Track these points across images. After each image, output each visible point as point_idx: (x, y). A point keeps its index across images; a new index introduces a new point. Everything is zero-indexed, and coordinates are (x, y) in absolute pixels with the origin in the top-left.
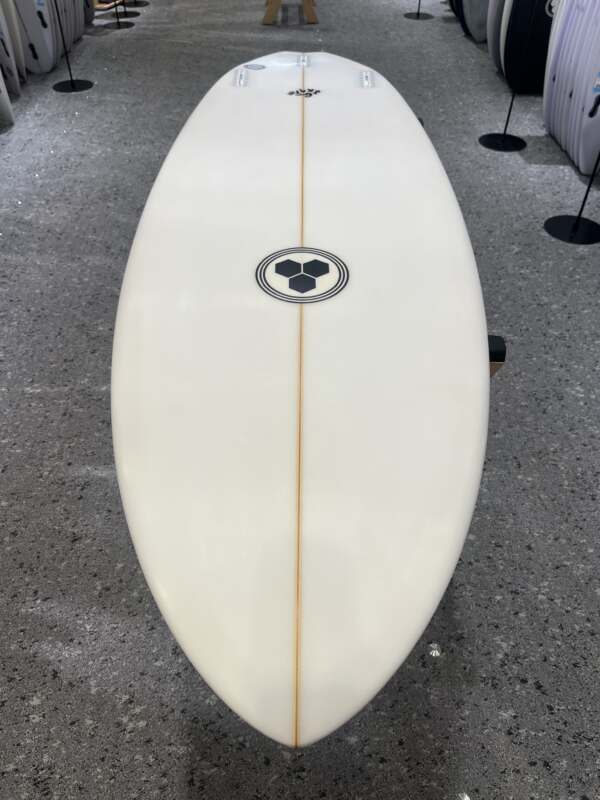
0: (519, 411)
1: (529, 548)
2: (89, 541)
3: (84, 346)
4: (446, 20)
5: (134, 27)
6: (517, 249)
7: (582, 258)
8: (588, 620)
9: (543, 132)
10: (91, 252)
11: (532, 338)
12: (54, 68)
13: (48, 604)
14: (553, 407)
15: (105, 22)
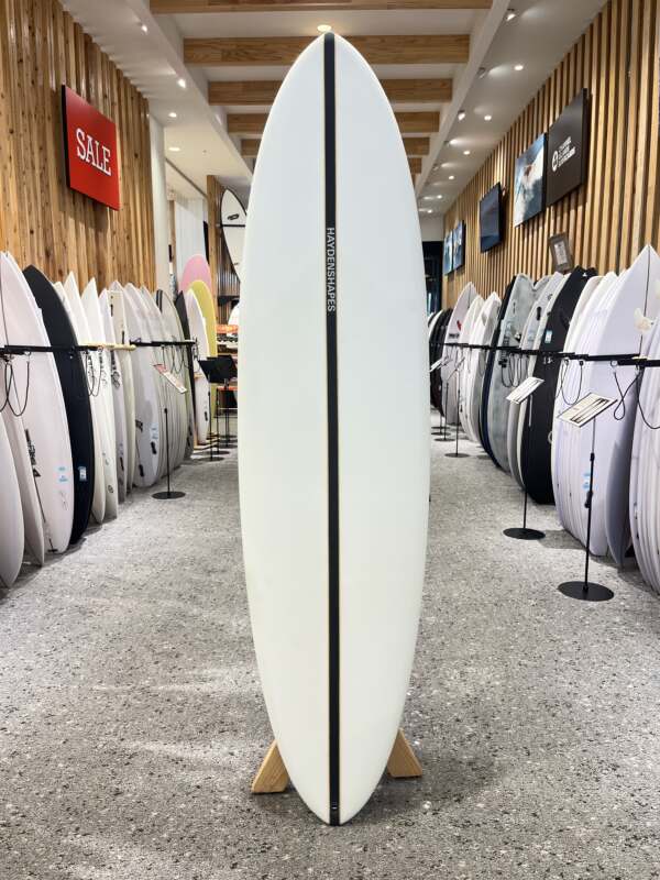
0: (530, 714)
1: (535, 815)
2: (129, 795)
3: (150, 658)
4: (480, 457)
5: (223, 462)
6: (533, 602)
7: (591, 610)
8: (588, 870)
9: (561, 528)
10: (165, 598)
11: (544, 663)
12: (155, 484)
13: (87, 838)
14: (562, 712)
15: (200, 457)
